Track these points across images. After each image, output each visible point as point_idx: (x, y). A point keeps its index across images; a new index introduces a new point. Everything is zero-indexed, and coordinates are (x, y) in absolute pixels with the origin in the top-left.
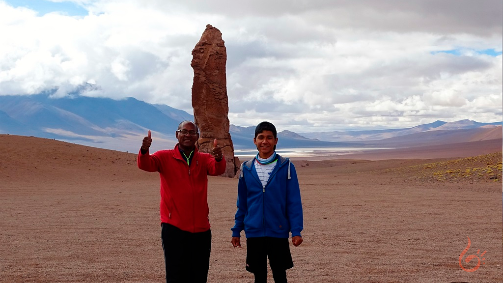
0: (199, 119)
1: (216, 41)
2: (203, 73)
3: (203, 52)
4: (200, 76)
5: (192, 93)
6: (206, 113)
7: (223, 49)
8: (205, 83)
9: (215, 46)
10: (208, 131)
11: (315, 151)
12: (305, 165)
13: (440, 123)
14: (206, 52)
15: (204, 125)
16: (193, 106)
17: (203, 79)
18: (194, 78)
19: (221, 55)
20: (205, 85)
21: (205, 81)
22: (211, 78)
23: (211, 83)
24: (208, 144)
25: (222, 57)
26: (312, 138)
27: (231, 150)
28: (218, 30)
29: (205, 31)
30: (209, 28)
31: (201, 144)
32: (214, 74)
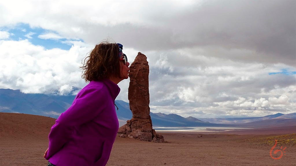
0: (132, 107)
1: (143, 62)
2: (135, 80)
3: (136, 68)
4: (133, 82)
5: (129, 92)
6: (136, 103)
7: (147, 66)
8: (136, 86)
9: (143, 65)
10: (137, 114)
11: (207, 129)
12: (200, 136)
13: (279, 115)
14: (137, 68)
15: (135, 110)
16: (129, 99)
17: (135, 83)
18: (130, 83)
19: (146, 70)
20: (136, 87)
21: (136, 85)
22: (140, 83)
23: (139, 86)
24: (137, 121)
25: (146, 71)
26: (205, 121)
27: (151, 125)
28: (145, 56)
29: (137, 56)
30: (140, 54)
31: (132, 121)
32: (141, 81)
